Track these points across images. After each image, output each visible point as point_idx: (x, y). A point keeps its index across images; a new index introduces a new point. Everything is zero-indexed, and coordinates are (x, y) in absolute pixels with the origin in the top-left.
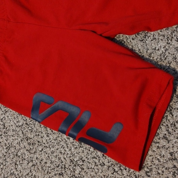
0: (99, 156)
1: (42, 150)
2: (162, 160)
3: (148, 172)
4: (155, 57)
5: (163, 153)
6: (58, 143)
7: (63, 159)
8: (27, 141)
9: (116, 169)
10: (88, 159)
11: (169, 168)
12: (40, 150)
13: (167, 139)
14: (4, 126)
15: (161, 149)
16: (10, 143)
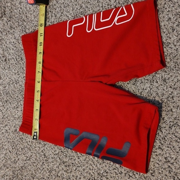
0: (118, 167)
1: (76, 169)
2: (160, 164)
3: (153, 173)
4: (145, 94)
5: (160, 158)
6: (87, 163)
7: (92, 173)
8: (64, 164)
9: (131, 175)
10: (110, 171)
11: (166, 168)
12: (75, 169)
13: (161, 149)
14: (45, 156)
15: (159, 156)
16: (51, 168)
